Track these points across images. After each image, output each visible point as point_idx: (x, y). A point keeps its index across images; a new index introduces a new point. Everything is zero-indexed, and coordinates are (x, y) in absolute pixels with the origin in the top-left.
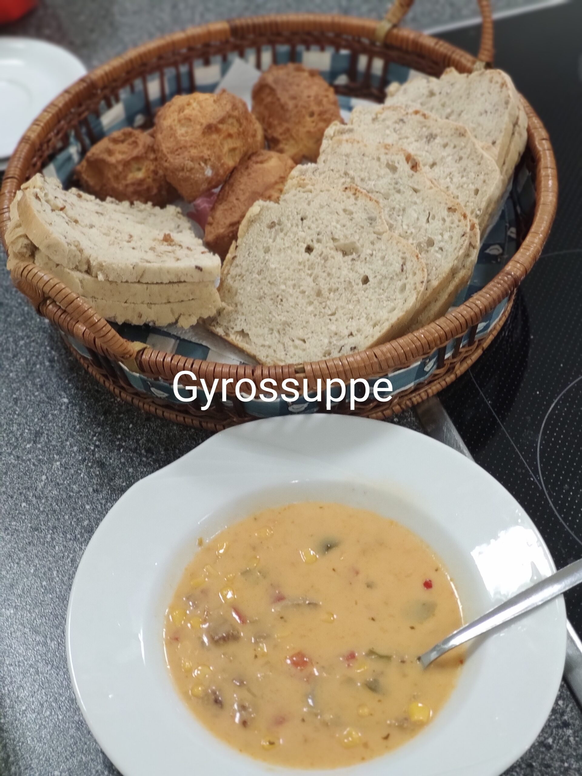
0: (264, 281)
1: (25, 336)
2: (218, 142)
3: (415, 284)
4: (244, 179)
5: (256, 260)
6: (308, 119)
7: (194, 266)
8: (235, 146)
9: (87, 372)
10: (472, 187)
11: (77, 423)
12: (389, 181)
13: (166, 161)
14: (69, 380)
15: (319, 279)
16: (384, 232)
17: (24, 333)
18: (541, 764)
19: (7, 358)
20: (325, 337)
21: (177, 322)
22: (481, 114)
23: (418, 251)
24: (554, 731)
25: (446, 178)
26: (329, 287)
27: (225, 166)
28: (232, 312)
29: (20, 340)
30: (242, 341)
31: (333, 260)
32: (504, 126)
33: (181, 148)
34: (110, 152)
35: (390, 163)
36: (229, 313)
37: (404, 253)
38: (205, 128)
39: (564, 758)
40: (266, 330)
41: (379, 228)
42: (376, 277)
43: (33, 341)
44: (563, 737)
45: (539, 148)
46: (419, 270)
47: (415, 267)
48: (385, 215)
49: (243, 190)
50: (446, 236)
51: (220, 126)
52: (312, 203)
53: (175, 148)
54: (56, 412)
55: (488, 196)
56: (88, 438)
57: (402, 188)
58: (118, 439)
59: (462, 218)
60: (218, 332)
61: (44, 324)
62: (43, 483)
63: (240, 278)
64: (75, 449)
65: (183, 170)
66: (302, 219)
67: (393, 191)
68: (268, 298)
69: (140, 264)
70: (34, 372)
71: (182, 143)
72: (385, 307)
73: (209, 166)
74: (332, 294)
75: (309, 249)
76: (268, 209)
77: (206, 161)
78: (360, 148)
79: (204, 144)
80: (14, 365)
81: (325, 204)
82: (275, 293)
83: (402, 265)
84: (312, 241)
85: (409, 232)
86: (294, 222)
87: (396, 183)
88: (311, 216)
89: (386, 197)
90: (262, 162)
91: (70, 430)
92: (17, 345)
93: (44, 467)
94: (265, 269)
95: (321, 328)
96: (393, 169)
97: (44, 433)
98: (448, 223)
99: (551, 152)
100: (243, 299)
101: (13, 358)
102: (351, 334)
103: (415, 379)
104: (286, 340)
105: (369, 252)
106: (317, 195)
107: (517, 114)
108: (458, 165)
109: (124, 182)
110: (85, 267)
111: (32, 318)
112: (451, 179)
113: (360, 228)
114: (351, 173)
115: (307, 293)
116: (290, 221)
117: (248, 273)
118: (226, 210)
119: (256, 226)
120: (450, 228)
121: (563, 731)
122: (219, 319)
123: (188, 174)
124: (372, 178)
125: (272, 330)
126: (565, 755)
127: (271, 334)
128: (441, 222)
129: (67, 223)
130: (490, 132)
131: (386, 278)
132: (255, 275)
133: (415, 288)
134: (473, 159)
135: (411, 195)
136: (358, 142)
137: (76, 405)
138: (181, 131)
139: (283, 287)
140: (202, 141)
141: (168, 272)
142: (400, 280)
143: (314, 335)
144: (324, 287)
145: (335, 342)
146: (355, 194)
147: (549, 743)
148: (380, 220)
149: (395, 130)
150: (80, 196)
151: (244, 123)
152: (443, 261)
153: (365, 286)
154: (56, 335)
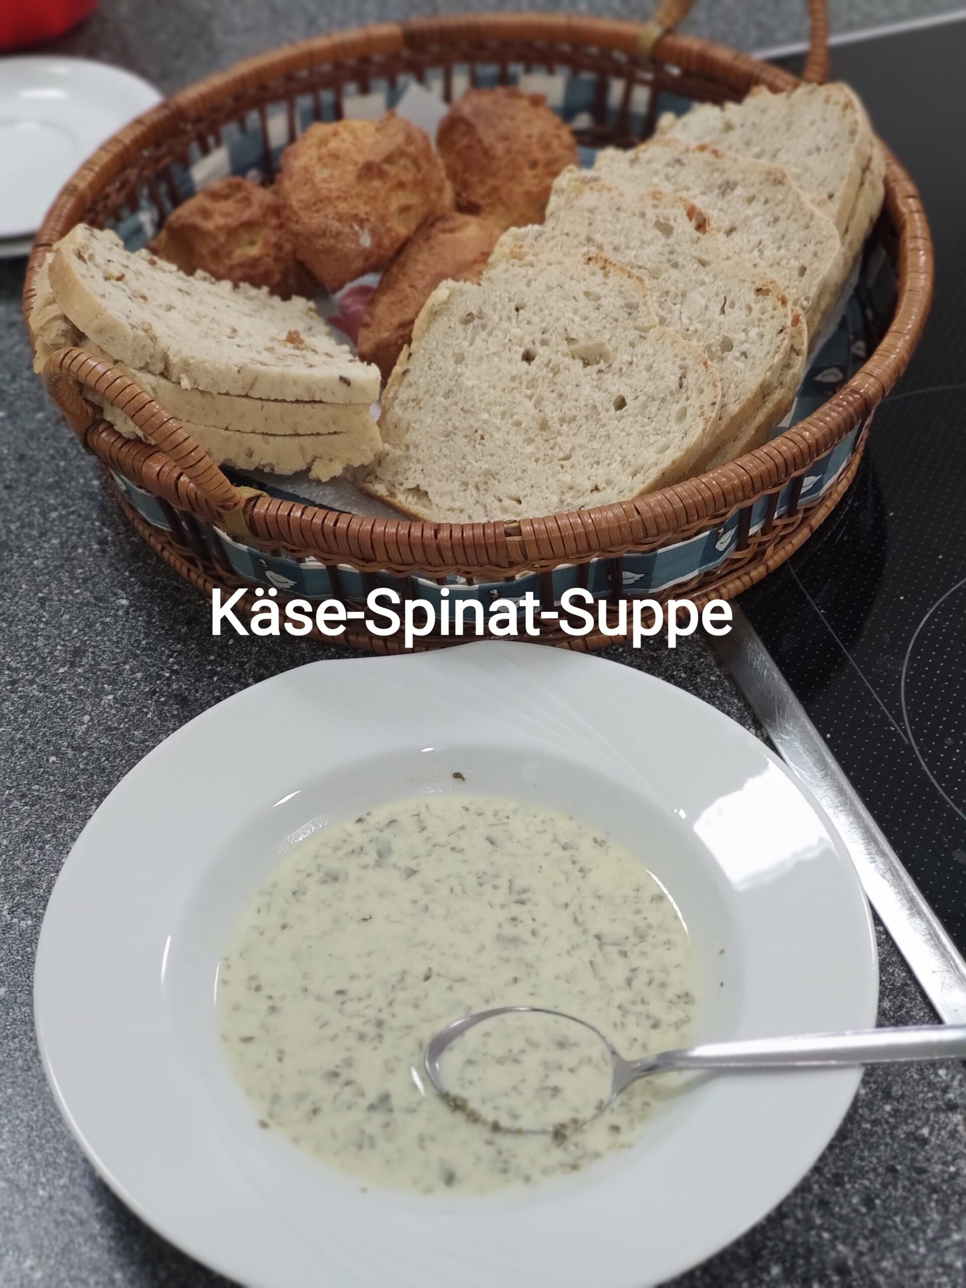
0: (454, 407)
1: (60, 505)
2: (383, 193)
3: (702, 407)
4: (423, 256)
5: (440, 375)
6: (528, 173)
7: (337, 377)
8: (409, 202)
9: (160, 559)
10: (796, 264)
11: (142, 636)
12: (660, 249)
13: (297, 222)
14: (131, 572)
15: (544, 403)
16: (650, 328)
17: (59, 500)
18: (911, 1167)
19: (30, 537)
20: (553, 493)
21: (309, 469)
22: (810, 153)
23: (706, 355)
24: (932, 1116)
25: (752, 251)
26: (561, 414)
27: (393, 234)
28: (400, 457)
29: (50, 511)
30: (416, 503)
31: (567, 372)
32: (847, 170)
33: (320, 201)
34: (206, 213)
35: (662, 221)
36: (395, 461)
37: (684, 359)
38: (362, 168)
39: (949, 1158)
40: (457, 484)
41: (643, 320)
42: (636, 398)
43: (73, 513)
44: (947, 1125)
45: (904, 209)
46: (708, 384)
47: (701, 380)
48: (653, 300)
49: (420, 272)
50: (754, 332)
51: (386, 167)
52: (533, 282)
53: (313, 200)
54: (108, 620)
55: (821, 277)
56: (161, 659)
57: (680, 260)
58: (210, 662)
59: (780, 303)
60: (377, 491)
61: (92, 487)
62: (84, 727)
63: (414, 404)
64: (139, 675)
65: (324, 235)
66: (517, 309)
67: (667, 265)
68: (460, 434)
69: (250, 366)
70: (73, 559)
71: (324, 193)
72: (652, 444)
73: (366, 231)
74: (565, 426)
75: (528, 357)
76: (462, 293)
77: (361, 222)
78: (612, 198)
79: (359, 196)
80: (41, 548)
81: (555, 283)
82: (472, 427)
83: (681, 378)
84: (534, 343)
85: (692, 328)
86: (504, 313)
87: (672, 253)
88: (532, 303)
89: (655, 274)
90: (452, 231)
91: (130, 647)
92: (46, 519)
93: (88, 703)
94: (455, 389)
95: (547, 479)
96: (666, 229)
97: (87, 650)
98: (755, 314)
99: (923, 215)
100: (419, 437)
101: (40, 537)
102: (596, 489)
103: (701, 565)
104: (489, 499)
105: (627, 358)
106: (542, 270)
107: (869, 152)
108: (773, 230)
109: (227, 262)
110: (160, 367)
111: (72, 478)
112: (761, 252)
113: (611, 320)
114: (598, 237)
115: (523, 425)
116: (497, 312)
117: (427, 396)
118: (393, 303)
119: (443, 321)
120: (760, 320)
121: (947, 1117)
122: (379, 472)
123: (332, 241)
124: (632, 245)
125: (466, 484)
126: (951, 1154)
127: (465, 490)
128: (745, 312)
129: (130, 298)
130: (824, 181)
131: (654, 399)
132: (439, 399)
133: (702, 414)
134: (796, 220)
135: (696, 271)
136: (610, 190)
137: (141, 609)
138: (320, 174)
139: (485, 416)
140: (357, 189)
141: (295, 383)
142: (678, 402)
143: (535, 489)
144: (552, 414)
145: (569, 500)
146: (603, 268)
147: (923, 1135)
148: (644, 308)
149: (668, 178)
150: (153, 263)
151: (425, 166)
152: (747, 373)
153: (619, 412)
154: (110, 504)
